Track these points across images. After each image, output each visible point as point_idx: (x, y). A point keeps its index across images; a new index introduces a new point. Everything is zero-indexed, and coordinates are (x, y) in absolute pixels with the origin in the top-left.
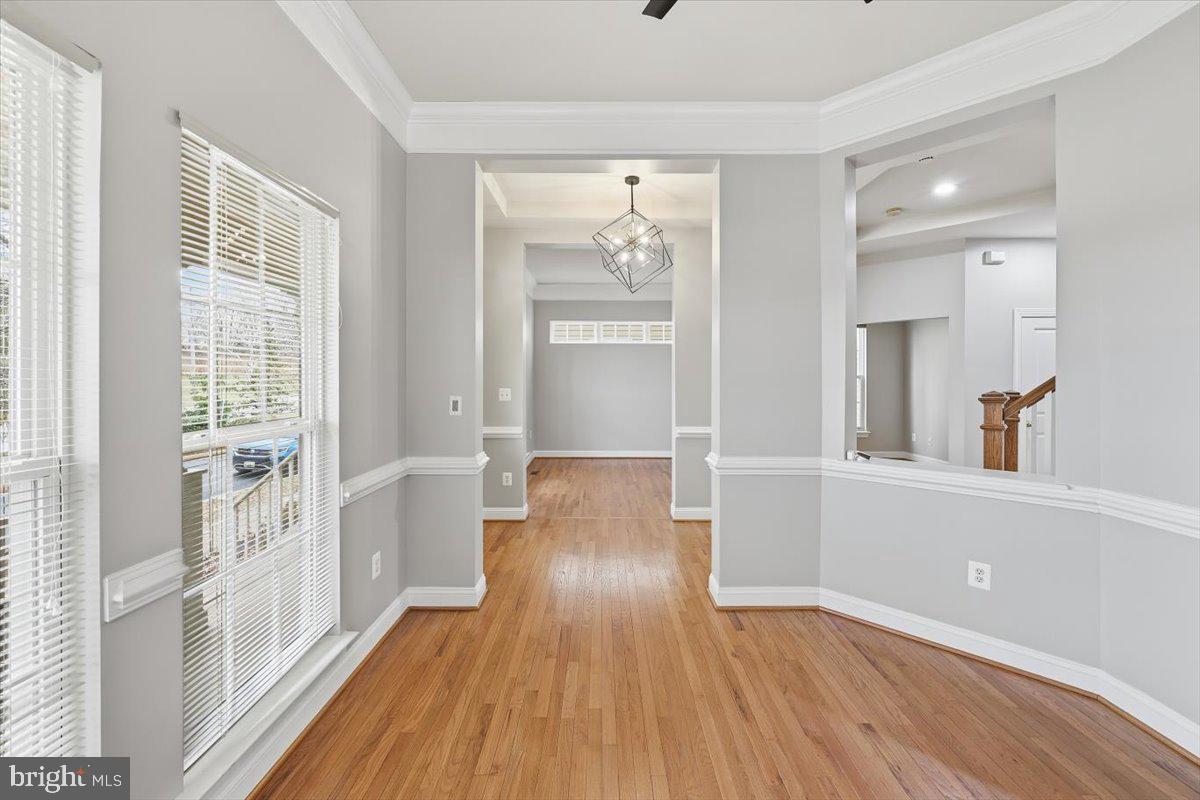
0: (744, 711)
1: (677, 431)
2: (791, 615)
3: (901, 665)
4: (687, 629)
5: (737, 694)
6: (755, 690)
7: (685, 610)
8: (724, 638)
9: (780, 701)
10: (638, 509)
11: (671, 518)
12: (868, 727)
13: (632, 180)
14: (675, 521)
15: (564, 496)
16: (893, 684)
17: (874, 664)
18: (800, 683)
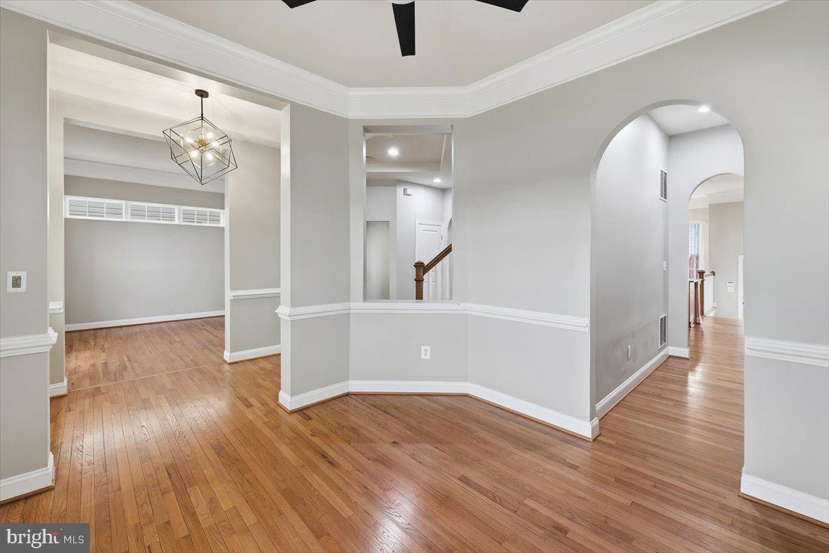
0: (332, 463)
1: (229, 295)
2: (336, 402)
3: (397, 408)
4: (275, 431)
5: (324, 456)
6: (333, 449)
7: (267, 420)
8: (302, 428)
9: (349, 449)
10: (192, 361)
11: (225, 362)
12: (394, 442)
13: (202, 94)
14: (229, 364)
15: (105, 364)
16: (398, 418)
17: (386, 412)
18: (355, 436)
